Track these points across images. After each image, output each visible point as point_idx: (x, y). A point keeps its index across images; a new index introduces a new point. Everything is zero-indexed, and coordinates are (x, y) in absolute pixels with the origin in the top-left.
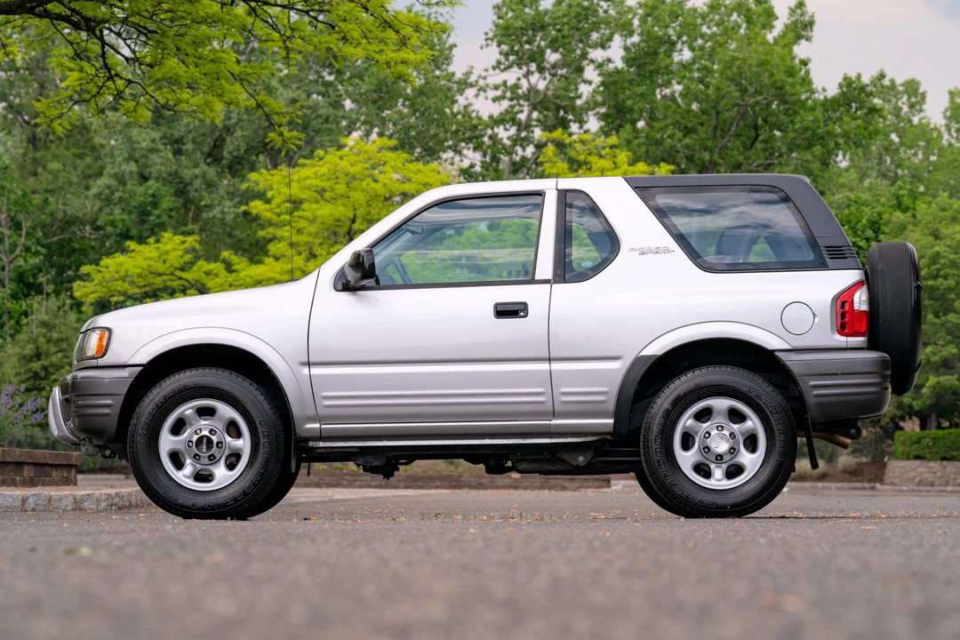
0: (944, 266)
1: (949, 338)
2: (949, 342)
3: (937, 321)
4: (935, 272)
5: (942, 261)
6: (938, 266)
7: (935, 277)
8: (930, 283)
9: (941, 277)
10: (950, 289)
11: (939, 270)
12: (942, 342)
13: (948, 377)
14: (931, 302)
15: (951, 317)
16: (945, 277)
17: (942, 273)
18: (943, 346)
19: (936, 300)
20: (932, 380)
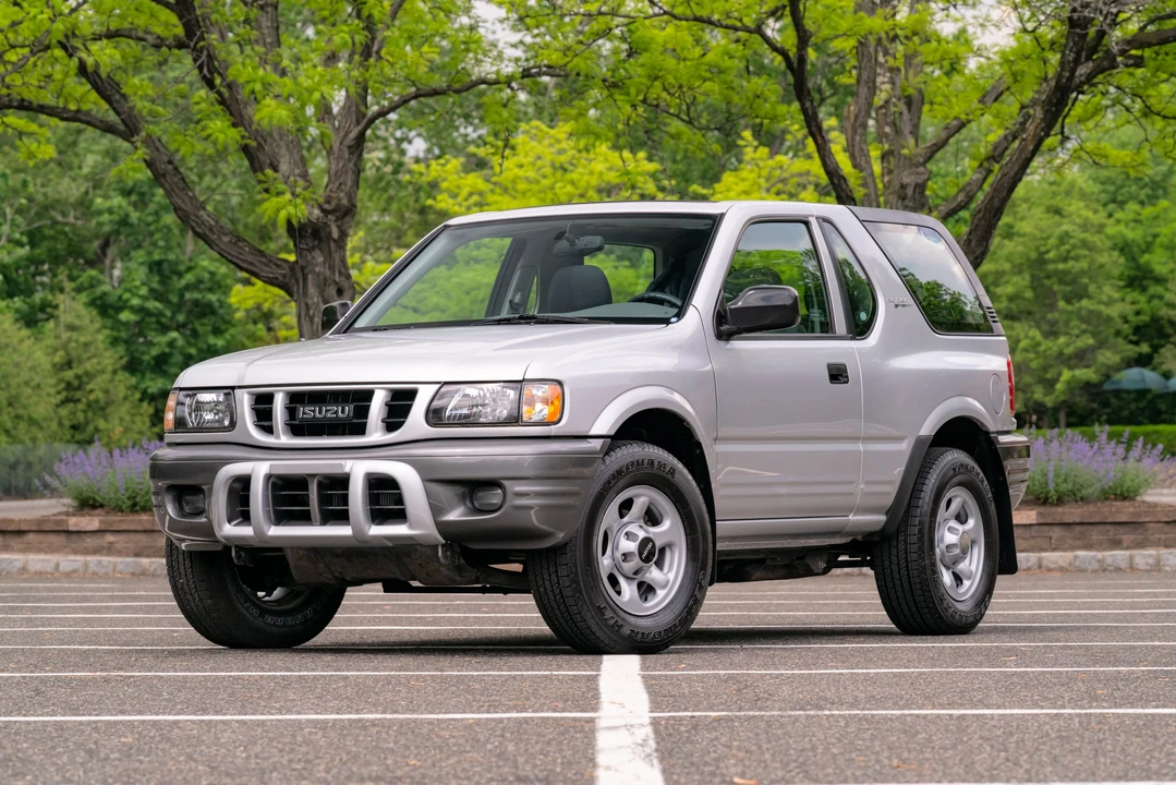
0: (1074, 247)
1: (1084, 326)
2: (1084, 332)
3: (1069, 308)
4: (1065, 254)
5: (1072, 241)
6: (1067, 247)
7: (1065, 260)
8: (1061, 266)
9: (1073, 258)
10: (1083, 273)
11: (1068, 252)
12: (1076, 332)
13: (1085, 370)
14: (1062, 287)
15: (1085, 303)
16: (1076, 259)
17: (1072, 254)
18: (1077, 336)
19: (1067, 284)
20: (1066, 375)
